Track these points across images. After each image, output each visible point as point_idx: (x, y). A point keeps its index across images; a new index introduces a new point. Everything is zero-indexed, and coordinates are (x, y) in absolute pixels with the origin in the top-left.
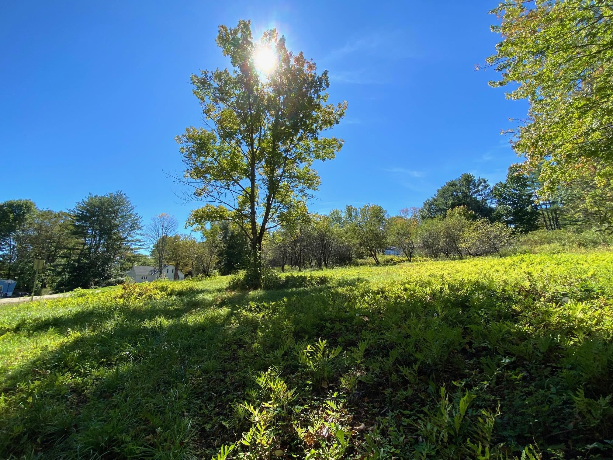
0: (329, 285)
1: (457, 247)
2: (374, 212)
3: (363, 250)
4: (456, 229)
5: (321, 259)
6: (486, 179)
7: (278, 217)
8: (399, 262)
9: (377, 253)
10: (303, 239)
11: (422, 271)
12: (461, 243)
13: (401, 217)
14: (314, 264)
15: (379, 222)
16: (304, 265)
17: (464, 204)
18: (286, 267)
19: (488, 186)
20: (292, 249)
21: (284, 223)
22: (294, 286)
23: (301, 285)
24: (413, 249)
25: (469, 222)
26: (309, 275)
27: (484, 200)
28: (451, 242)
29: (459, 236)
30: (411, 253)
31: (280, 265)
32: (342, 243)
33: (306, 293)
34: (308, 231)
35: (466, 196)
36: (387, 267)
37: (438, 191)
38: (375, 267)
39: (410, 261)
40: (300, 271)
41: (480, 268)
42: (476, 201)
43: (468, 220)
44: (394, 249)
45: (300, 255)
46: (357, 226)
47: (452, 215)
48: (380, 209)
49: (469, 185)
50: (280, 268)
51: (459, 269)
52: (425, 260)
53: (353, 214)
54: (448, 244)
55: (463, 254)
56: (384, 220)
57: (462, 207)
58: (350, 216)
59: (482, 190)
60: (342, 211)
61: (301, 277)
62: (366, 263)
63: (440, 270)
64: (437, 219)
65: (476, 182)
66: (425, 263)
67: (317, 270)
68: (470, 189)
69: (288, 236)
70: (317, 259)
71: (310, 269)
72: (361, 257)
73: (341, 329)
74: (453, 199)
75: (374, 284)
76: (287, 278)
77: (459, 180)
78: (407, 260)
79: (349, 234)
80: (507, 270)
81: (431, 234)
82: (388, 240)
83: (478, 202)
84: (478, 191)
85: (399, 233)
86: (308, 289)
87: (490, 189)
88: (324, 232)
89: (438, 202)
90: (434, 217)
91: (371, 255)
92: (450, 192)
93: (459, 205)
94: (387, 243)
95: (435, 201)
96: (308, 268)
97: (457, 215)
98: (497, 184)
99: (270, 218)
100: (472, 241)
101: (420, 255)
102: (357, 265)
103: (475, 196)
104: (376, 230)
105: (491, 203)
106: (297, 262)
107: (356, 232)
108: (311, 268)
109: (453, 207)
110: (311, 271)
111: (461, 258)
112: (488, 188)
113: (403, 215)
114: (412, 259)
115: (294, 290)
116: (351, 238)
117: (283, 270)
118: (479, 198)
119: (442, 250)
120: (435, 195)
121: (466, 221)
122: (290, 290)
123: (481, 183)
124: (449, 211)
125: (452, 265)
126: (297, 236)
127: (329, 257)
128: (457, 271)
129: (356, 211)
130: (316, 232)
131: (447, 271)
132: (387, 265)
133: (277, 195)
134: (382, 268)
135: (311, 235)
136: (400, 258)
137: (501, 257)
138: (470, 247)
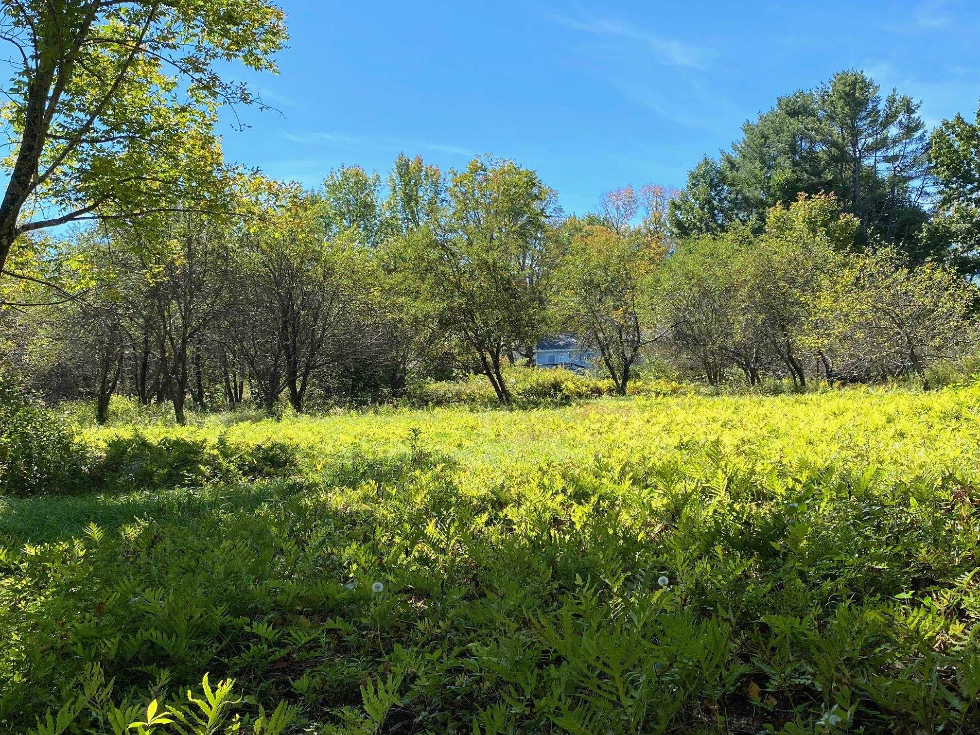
0: (294, 479)
1: (789, 347)
2: (506, 193)
3: (451, 342)
4: (793, 281)
5: (275, 377)
6: (915, 101)
7: (84, 175)
8: (580, 395)
9: (504, 360)
10: (199, 285)
11: (657, 428)
12: (802, 332)
13: (606, 223)
14: (247, 394)
15: (522, 233)
16: (198, 398)
17: (829, 186)
18: (117, 402)
19: (917, 128)
20: (148, 327)
21: (110, 208)
22: (145, 480)
23: (172, 480)
24: (635, 345)
25: (839, 258)
26: (213, 440)
27: (898, 180)
28: (772, 326)
29: (803, 305)
30: (627, 363)
31: (92, 394)
32: (369, 310)
33: (193, 509)
34: (224, 254)
35: (840, 158)
36: (535, 414)
37: (749, 129)
38: (489, 414)
39: (621, 391)
40: (181, 420)
41: (849, 425)
42: (871, 179)
43: (837, 249)
44: (568, 345)
45: (181, 357)
46: (433, 244)
47: (783, 226)
48: (532, 182)
49: (854, 116)
50: (89, 409)
51: (783, 426)
52: (674, 391)
53: (424, 195)
54: (761, 334)
55: (806, 372)
56: (540, 227)
57: (819, 201)
58: (410, 199)
59: (895, 142)
60: (378, 180)
61: (178, 443)
62: (458, 394)
63: (717, 426)
64: (730, 236)
65: (881, 107)
66: (671, 401)
67: (256, 420)
68: (855, 134)
69: (126, 266)
70: (258, 376)
71: (226, 415)
72: (442, 373)
73: (314, 645)
74: (795, 164)
75: (474, 473)
76: (117, 447)
77: (825, 97)
78: (610, 391)
79: (398, 277)
80: (933, 432)
81: (705, 293)
82: (550, 311)
83: (879, 183)
84: (882, 144)
85: (590, 285)
86: (205, 493)
87: (921, 138)
88: (296, 263)
89: (742, 174)
90: (723, 229)
91: (481, 368)
92: (785, 137)
93: (812, 190)
94: (543, 320)
95: (733, 166)
96: (216, 410)
97: (799, 225)
98: (946, 124)
99: (42, 180)
100: (841, 328)
101: (661, 372)
102: (423, 401)
103: (871, 161)
104: (506, 268)
105: (922, 193)
106: (169, 380)
107: (429, 269)
108: (232, 408)
109: (789, 193)
110: (229, 423)
111: (799, 389)
112: (917, 135)
113: (613, 213)
114: (630, 384)
115: (138, 497)
116: (408, 293)
117: (102, 417)
118: (884, 171)
119: (738, 355)
120: (735, 147)
121: (829, 252)
122: (123, 499)
123: (895, 116)
124: (774, 213)
125: (762, 411)
126: (170, 268)
127: (309, 367)
128: (776, 433)
129: (435, 184)
130: (257, 257)
131: (741, 433)
132: (536, 405)
133: (79, 77)
134: (518, 415)
135: (238, 270)
136: (589, 380)
137: (927, 388)
138: (831, 350)
